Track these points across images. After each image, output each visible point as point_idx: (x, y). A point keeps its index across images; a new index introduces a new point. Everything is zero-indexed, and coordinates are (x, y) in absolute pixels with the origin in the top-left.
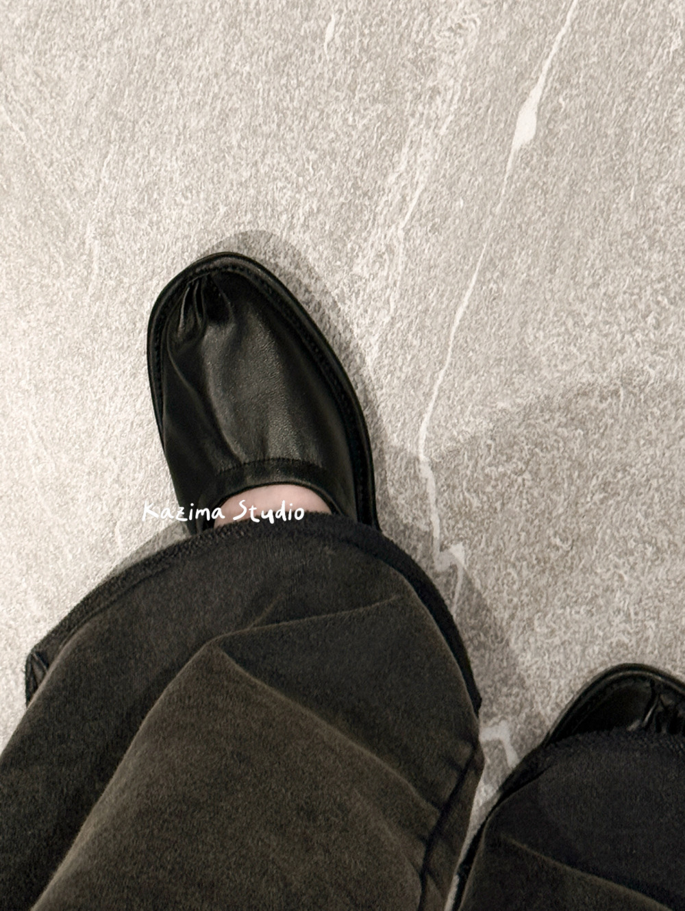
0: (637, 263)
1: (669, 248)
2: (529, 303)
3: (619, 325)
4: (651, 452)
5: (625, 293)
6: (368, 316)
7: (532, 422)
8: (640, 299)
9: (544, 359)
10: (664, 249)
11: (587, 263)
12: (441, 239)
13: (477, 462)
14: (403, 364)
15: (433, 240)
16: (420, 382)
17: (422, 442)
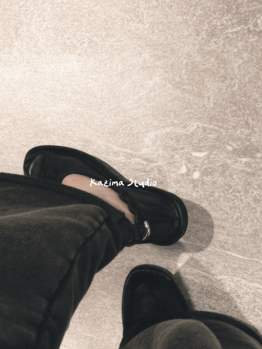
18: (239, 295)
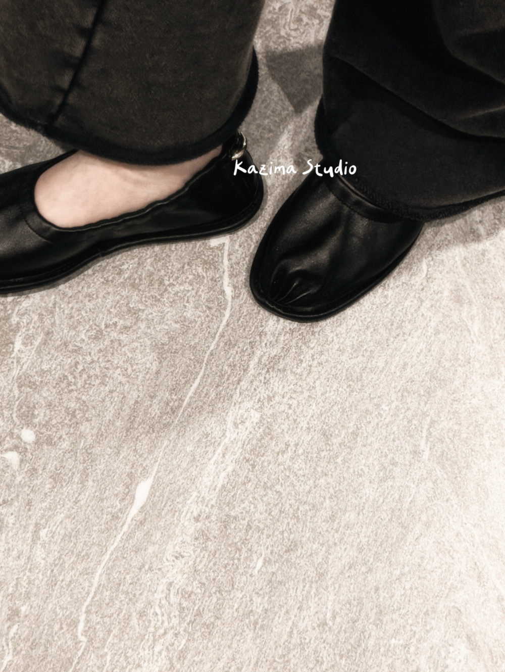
0: (84, 402)
1: (64, 409)
2: (153, 384)
3: (100, 367)
4: (90, 290)
5: (94, 385)
6: (254, 386)
7: (160, 314)
8: (85, 381)
9: (148, 351)
10: (67, 409)
11: (115, 405)
12: (203, 429)
13: (196, 293)
14: (235, 356)
15: (208, 428)
16: (226, 344)
17: (229, 308)
18: (268, 396)
